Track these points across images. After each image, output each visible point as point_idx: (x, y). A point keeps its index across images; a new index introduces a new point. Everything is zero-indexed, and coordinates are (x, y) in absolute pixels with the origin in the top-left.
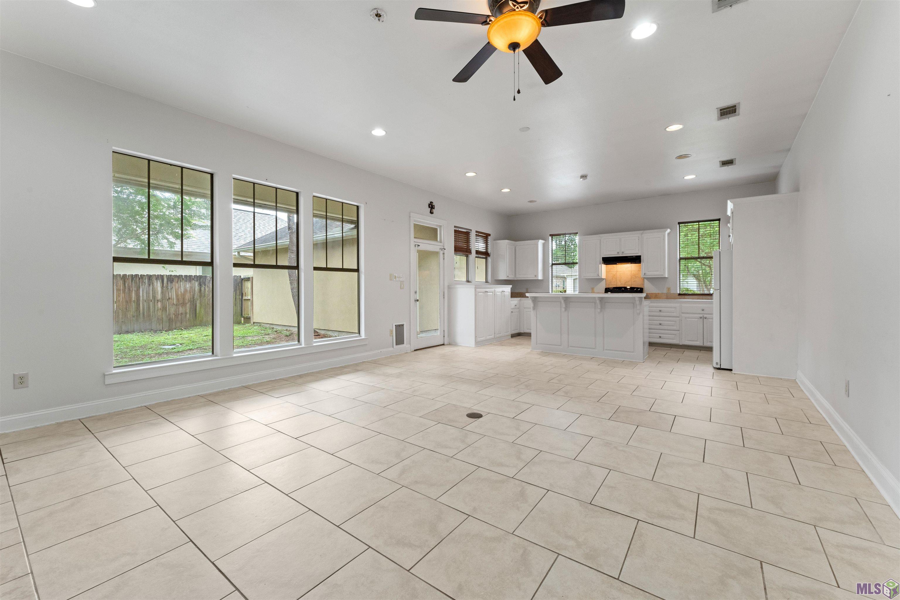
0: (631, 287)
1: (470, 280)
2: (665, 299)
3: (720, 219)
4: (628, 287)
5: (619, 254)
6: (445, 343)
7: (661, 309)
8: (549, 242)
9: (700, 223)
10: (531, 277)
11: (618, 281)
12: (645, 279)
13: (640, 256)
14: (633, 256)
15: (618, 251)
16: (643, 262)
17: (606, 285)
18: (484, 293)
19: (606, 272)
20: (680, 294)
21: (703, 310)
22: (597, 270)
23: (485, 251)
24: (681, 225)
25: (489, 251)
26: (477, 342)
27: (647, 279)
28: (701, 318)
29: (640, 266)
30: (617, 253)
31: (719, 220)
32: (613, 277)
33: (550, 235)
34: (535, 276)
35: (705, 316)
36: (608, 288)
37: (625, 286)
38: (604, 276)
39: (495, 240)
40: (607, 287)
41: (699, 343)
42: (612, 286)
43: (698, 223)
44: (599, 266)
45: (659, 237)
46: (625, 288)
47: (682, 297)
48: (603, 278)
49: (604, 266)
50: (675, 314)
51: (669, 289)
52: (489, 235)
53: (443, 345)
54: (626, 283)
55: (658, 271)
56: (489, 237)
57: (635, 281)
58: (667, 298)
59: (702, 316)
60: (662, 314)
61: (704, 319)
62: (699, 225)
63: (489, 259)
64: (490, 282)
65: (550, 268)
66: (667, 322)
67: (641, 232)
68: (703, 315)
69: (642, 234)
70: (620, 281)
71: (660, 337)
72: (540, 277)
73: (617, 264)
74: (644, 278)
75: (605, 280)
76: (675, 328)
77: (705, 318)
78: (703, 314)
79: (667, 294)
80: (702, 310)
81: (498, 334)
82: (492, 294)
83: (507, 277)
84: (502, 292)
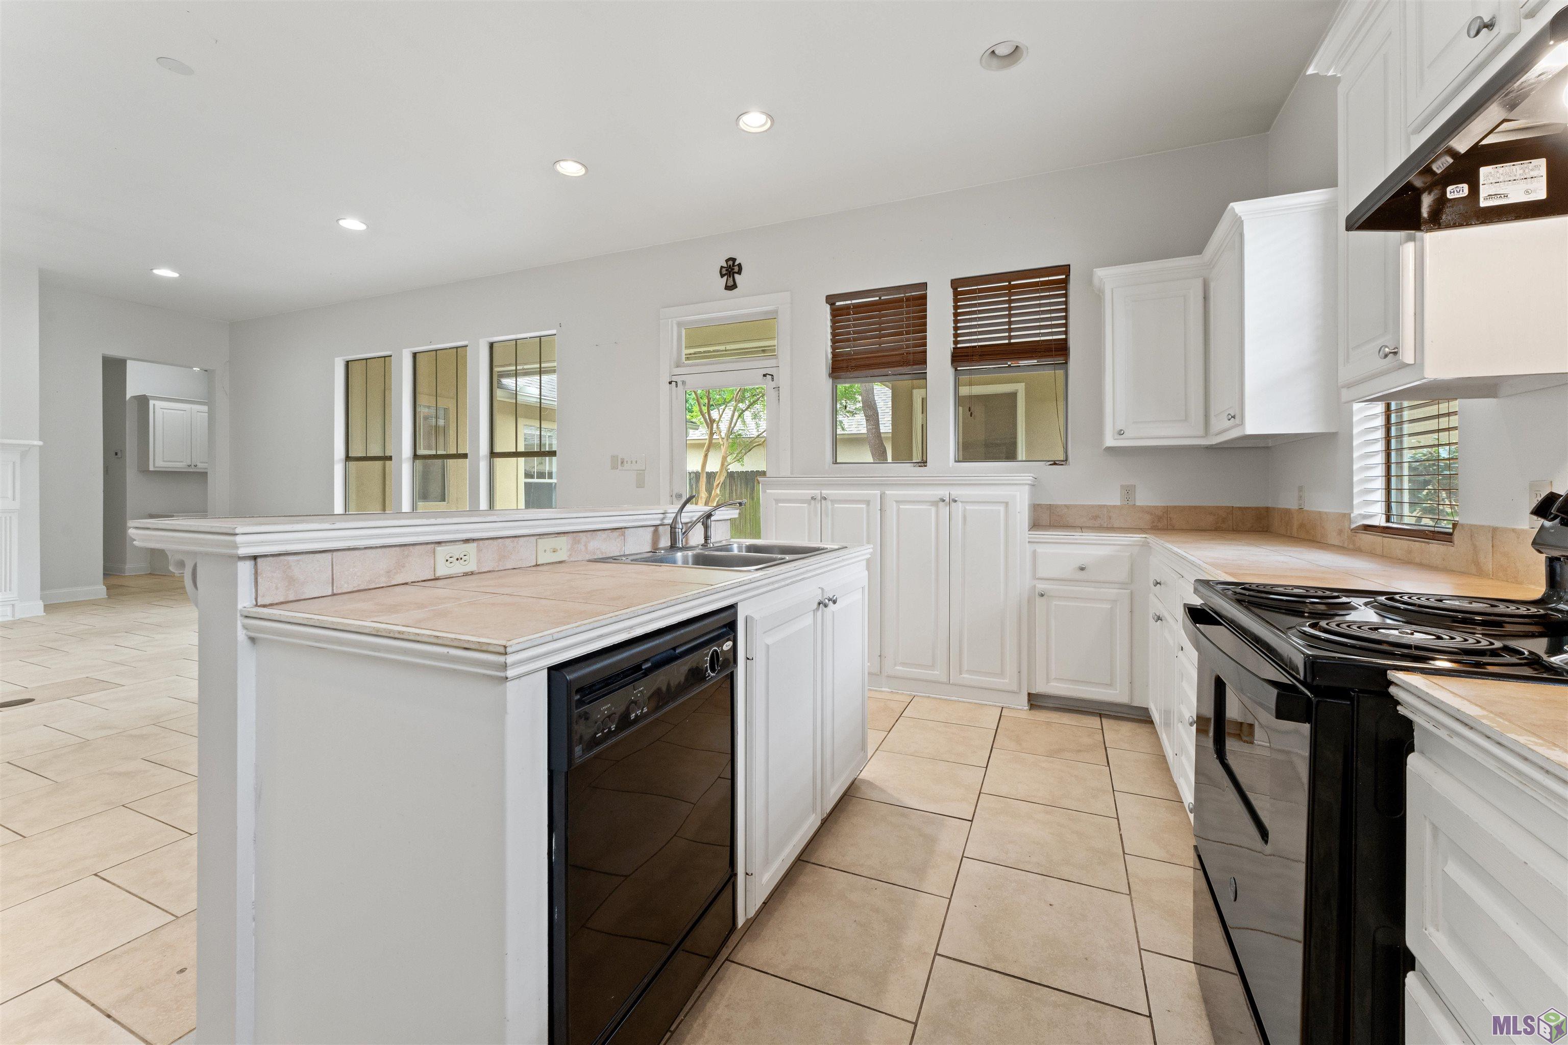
52: (1066, 270)
63: (1071, 366)
81: (904, 664)
82: (864, 506)
83: (1117, 436)
84: (939, 501)
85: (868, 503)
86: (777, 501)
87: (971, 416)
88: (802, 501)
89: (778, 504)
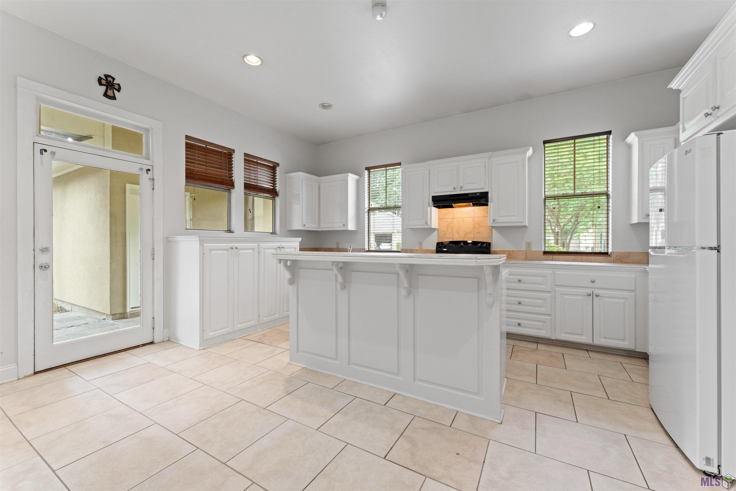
0: (473, 241)
1: (233, 229)
2: (523, 260)
3: (611, 131)
4: (470, 242)
5: (456, 190)
6: (156, 341)
7: (520, 278)
8: (364, 178)
9: (577, 141)
10: (338, 227)
11: (455, 233)
12: (493, 229)
13: (487, 193)
14: (476, 193)
15: (455, 186)
16: (492, 203)
17: (438, 238)
18: (228, 250)
19: (439, 219)
20: (545, 253)
21: (594, 282)
22: (425, 216)
23: (272, 187)
24: (547, 145)
25: (277, 188)
26: (204, 339)
27: (498, 228)
28: (590, 295)
29: (487, 209)
30: (452, 190)
31: (609, 133)
32: (448, 227)
33: (367, 169)
34: (344, 225)
35: (596, 292)
36: (442, 243)
37: (465, 240)
38: (434, 224)
39: (287, 173)
40: (440, 241)
41: (585, 339)
42: (447, 239)
43: (573, 141)
44: (427, 210)
45: (516, 162)
46: (465, 243)
47: (549, 257)
48: (433, 226)
49: (435, 210)
50: (543, 287)
51: (529, 245)
52: (278, 165)
53: (152, 343)
54: (466, 234)
55: (514, 216)
56: (278, 169)
57: (478, 233)
58: (527, 259)
59: (590, 291)
60: (521, 286)
61: (595, 298)
62: (574, 143)
63: (278, 199)
64: (279, 234)
65: (366, 214)
66: (533, 300)
67: (489, 154)
68: (593, 290)
69: (490, 158)
70: (458, 233)
71: (519, 325)
72: (351, 226)
73: (452, 207)
74: (492, 227)
75: (437, 230)
76: (543, 310)
77: (597, 296)
78: (592, 288)
79: (526, 253)
80: (592, 282)
81: (266, 317)
82: (252, 251)
83: (303, 226)
84: (277, 248)
85: (253, 249)
86: (211, 250)
87: (250, 213)
88: (224, 250)
89: (211, 252)
